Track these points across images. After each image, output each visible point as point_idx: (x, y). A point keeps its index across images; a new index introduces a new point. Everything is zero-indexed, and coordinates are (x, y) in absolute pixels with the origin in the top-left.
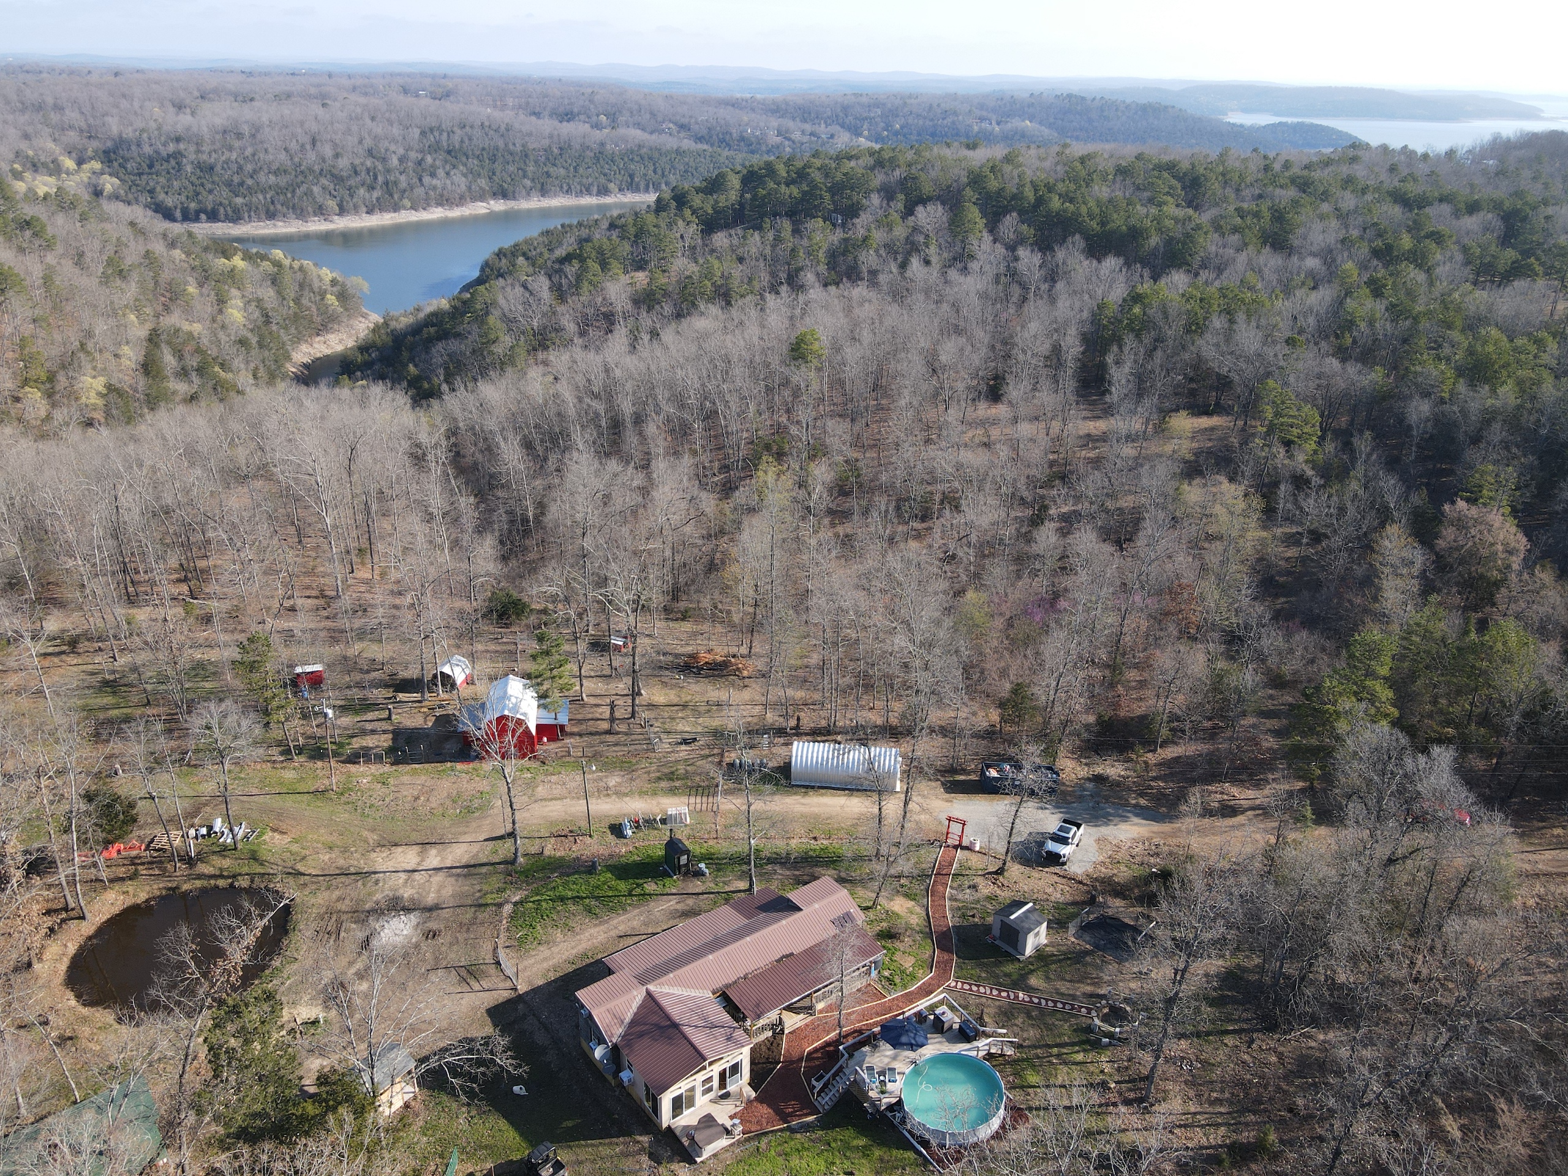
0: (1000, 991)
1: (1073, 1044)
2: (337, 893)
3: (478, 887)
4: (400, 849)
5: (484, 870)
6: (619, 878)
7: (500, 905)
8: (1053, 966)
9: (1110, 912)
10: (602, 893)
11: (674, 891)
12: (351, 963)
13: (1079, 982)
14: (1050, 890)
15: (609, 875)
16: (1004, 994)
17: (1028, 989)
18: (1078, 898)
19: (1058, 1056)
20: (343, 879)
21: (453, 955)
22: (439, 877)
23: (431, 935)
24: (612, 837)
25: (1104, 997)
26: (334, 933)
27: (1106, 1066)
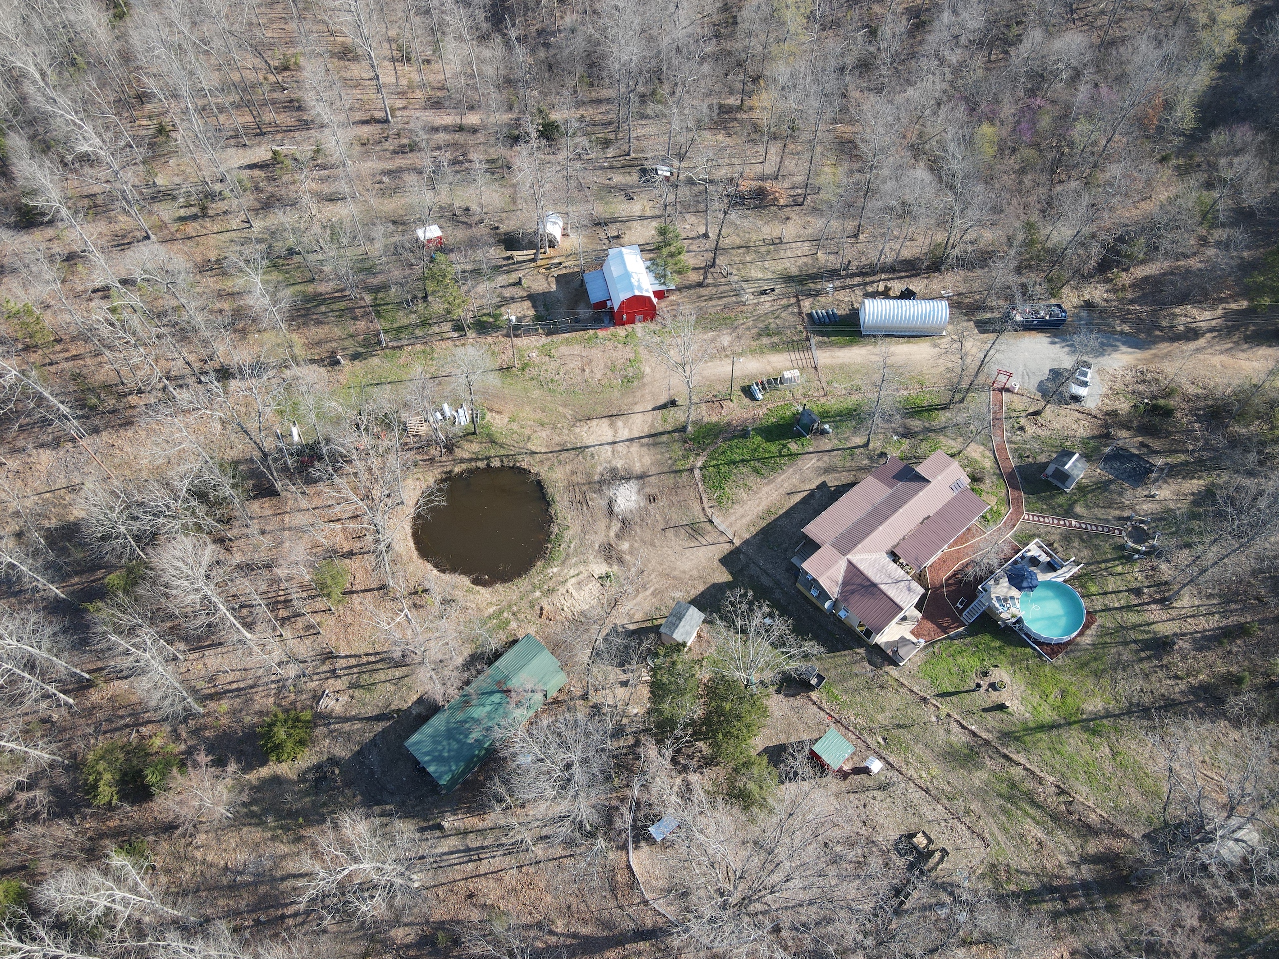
0: (1059, 520)
1: (1114, 560)
2: (568, 468)
3: (667, 455)
4: (594, 423)
5: (665, 438)
6: (768, 440)
7: (692, 470)
8: (1089, 496)
9: (1120, 443)
10: (761, 455)
11: (812, 449)
12: (608, 527)
13: (1109, 507)
14: (1075, 426)
15: (759, 438)
16: (1062, 523)
17: (1077, 517)
18: (1096, 433)
19: (1106, 569)
20: (566, 454)
21: (675, 516)
22: (635, 448)
23: (652, 499)
24: (746, 400)
25: (1128, 519)
26: (583, 502)
27: (1138, 575)
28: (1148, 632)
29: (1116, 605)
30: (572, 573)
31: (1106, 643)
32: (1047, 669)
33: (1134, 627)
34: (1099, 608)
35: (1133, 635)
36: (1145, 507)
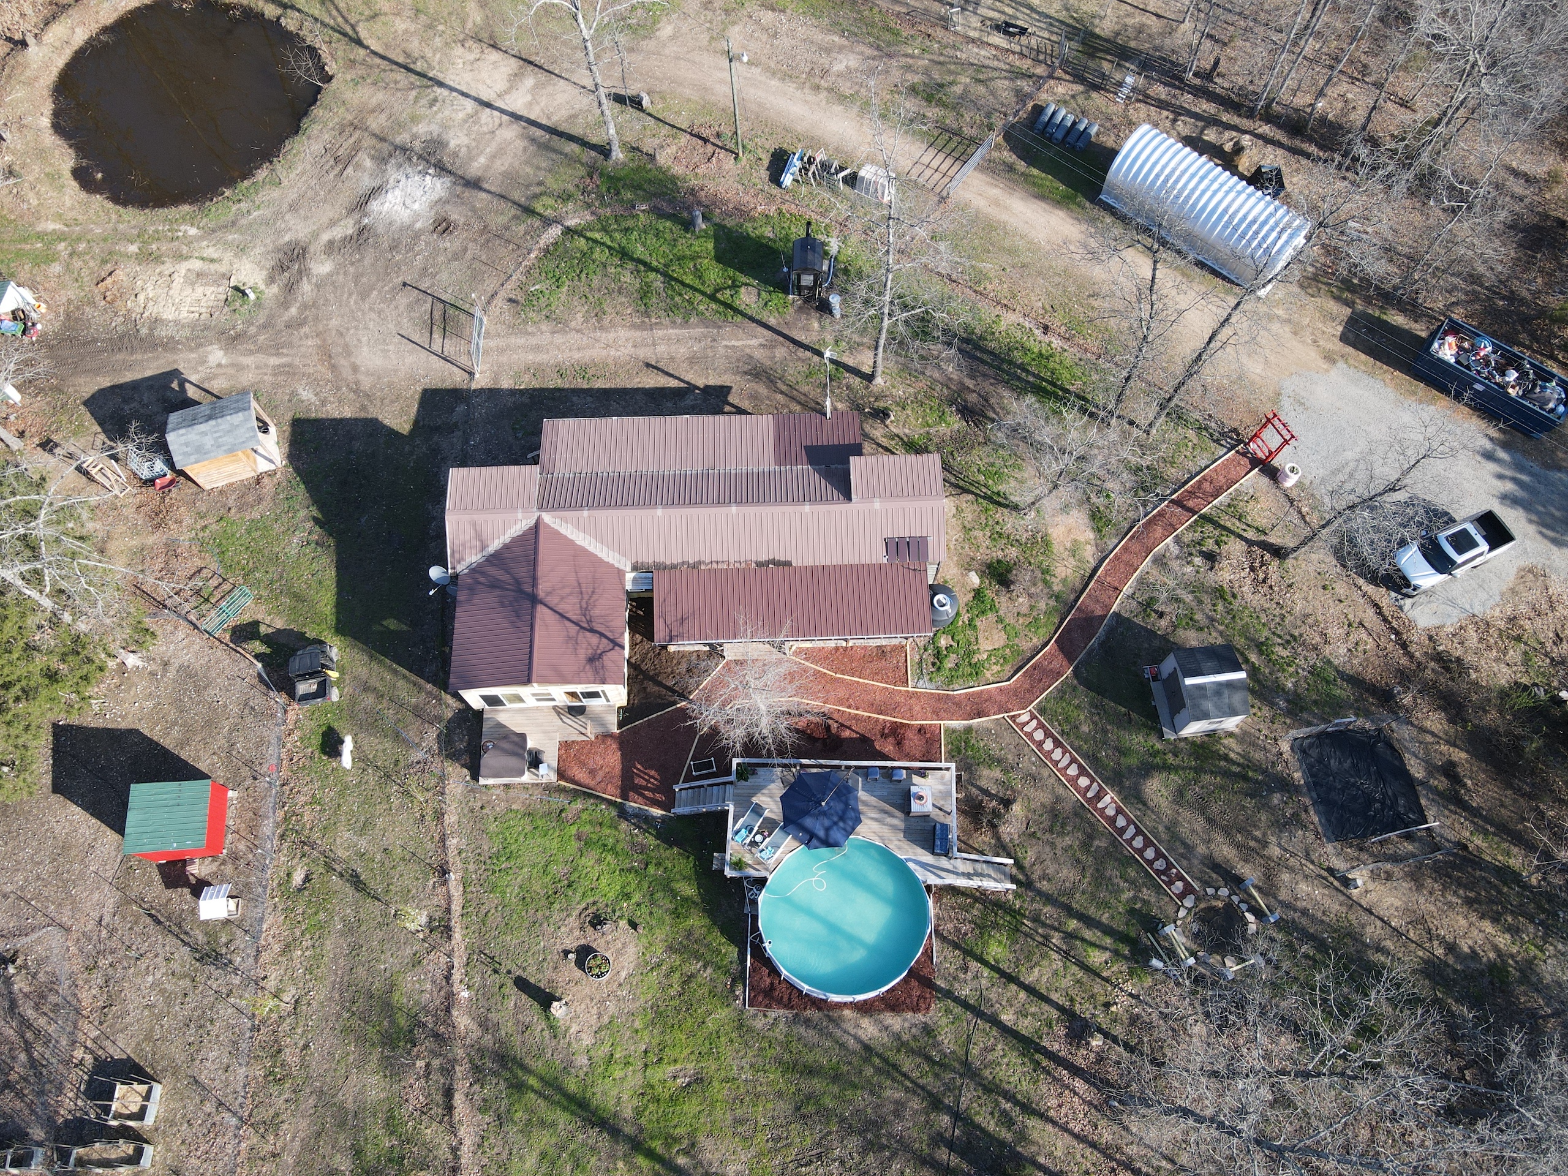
0: (1082, 771)
1: (1107, 931)
2: (380, 96)
3: (541, 175)
4: (494, 56)
5: (573, 148)
6: (720, 258)
7: (548, 222)
8: (1207, 778)
9: (1402, 733)
10: (680, 272)
11: (772, 321)
12: (333, 223)
13: (1227, 831)
14: (1334, 632)
15: (710, 246)
16: (1084, 782)
17: (1133, 796)
18: (1370, 675)
19: (1070, 936)
20: (400, 76)
21: (444, 276)
22: (510, 133)
23: (443, 226)
24: (763, 173)
25: (1236, 882)
26: (343, 162)
27: (1123, 1001)
28: (1007, 1121)
29: (1007, 1017)
30: (211, 252)
31: (895, 1067)
32: (722, 1014)
33: (992, 1088)
34: (965, 992)
35: (969, 1098)
36: (1304, 888)
